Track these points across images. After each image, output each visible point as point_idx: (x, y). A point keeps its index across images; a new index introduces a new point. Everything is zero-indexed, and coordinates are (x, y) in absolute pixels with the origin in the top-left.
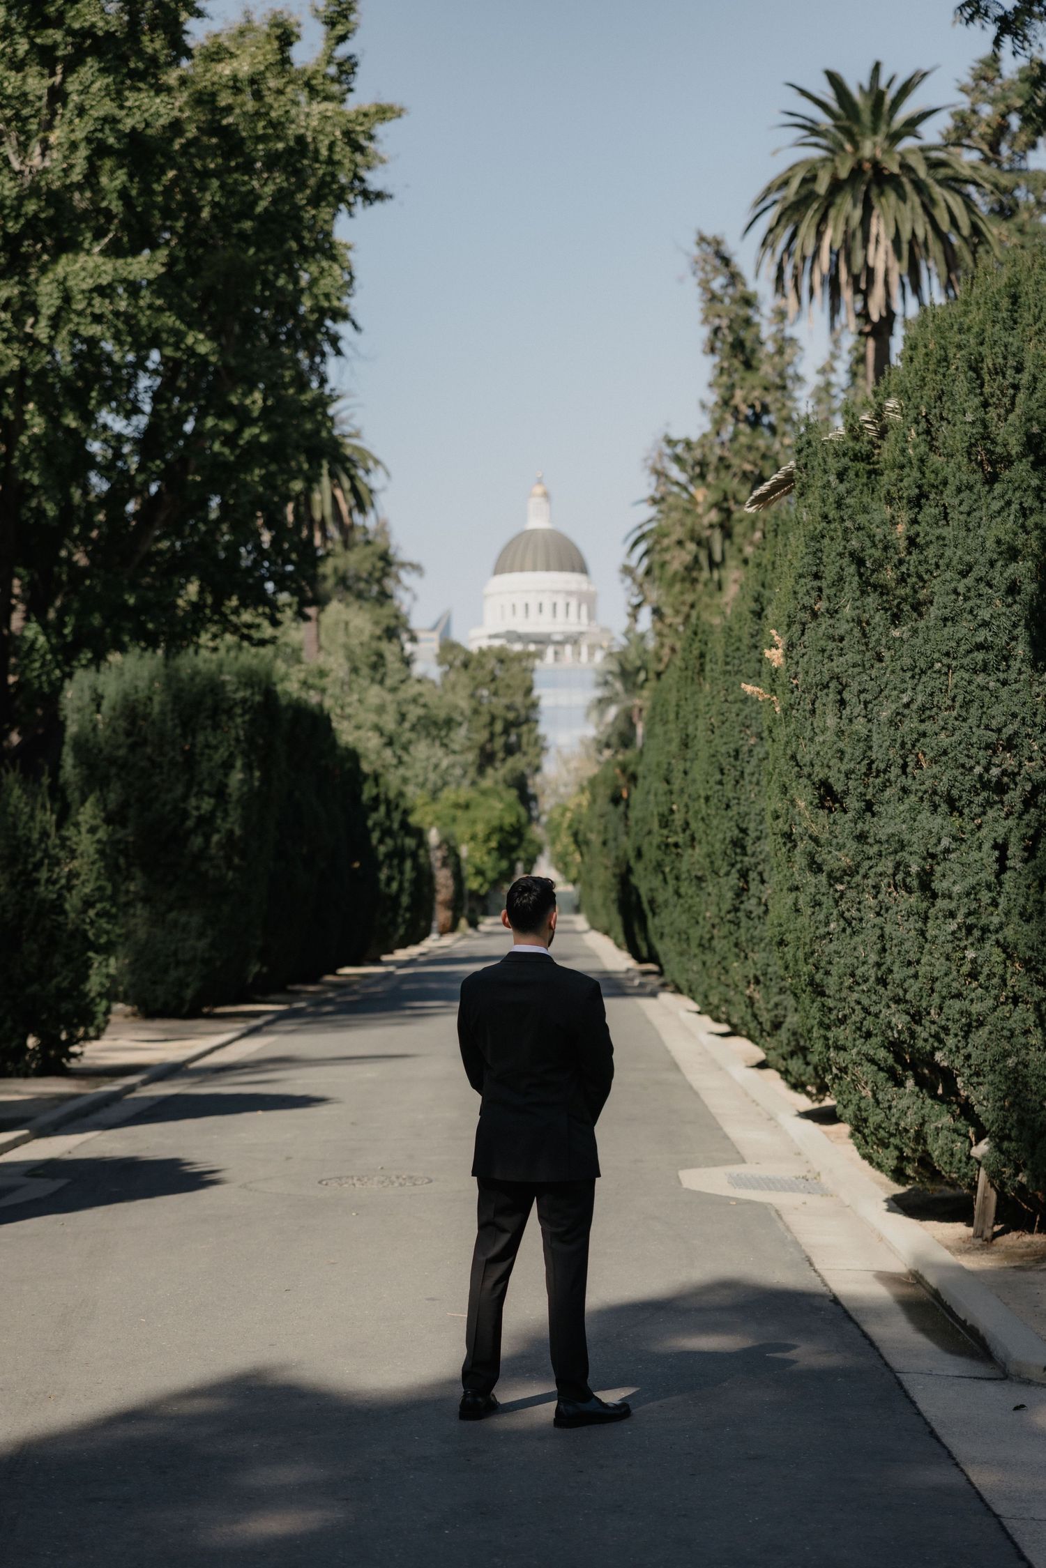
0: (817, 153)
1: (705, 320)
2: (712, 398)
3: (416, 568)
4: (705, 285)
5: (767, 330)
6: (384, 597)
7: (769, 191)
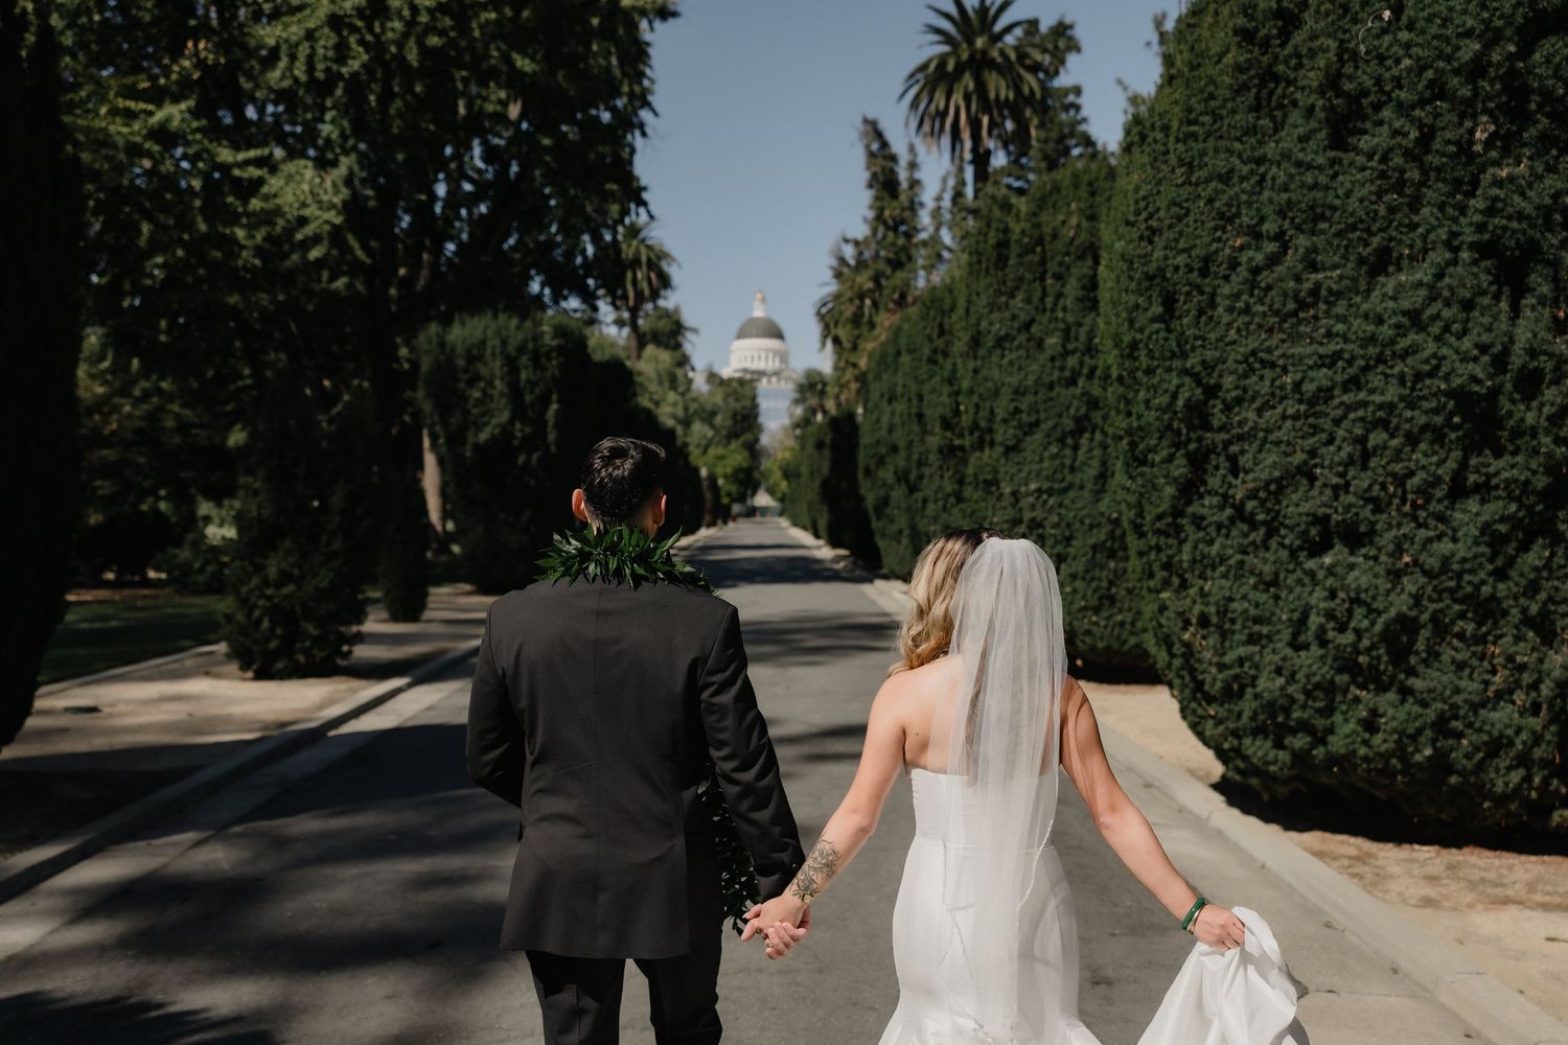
0: (946, 48)
1: (868, 168)
2: (871, 215)
3: (695, 331)
4: (868, 147)
5: (903, 175)
6: (678, 346)
7: (912, 75)
